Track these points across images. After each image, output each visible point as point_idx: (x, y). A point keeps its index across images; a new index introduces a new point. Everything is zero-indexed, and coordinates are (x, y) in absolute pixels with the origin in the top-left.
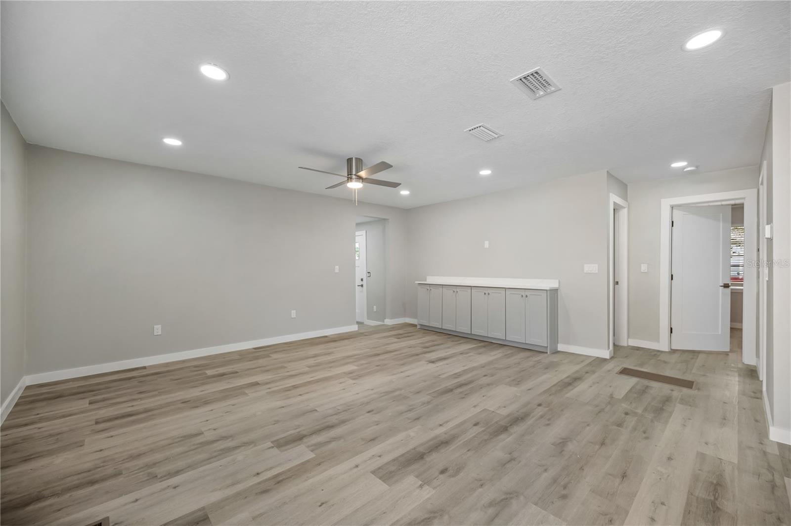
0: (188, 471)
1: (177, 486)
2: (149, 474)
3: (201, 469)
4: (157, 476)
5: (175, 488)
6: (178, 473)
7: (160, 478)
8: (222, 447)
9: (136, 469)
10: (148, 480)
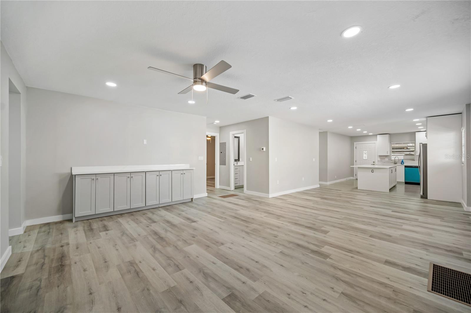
0: (376, 279)
1: (387, 278)
2: (397, 296)
3: (369, 276)
4: (393, 291)
5: (388, 278)
6: (381, 284)
7: (392, 288)
8: (346, 276)
9: (404, 306)
10: (399, 293)
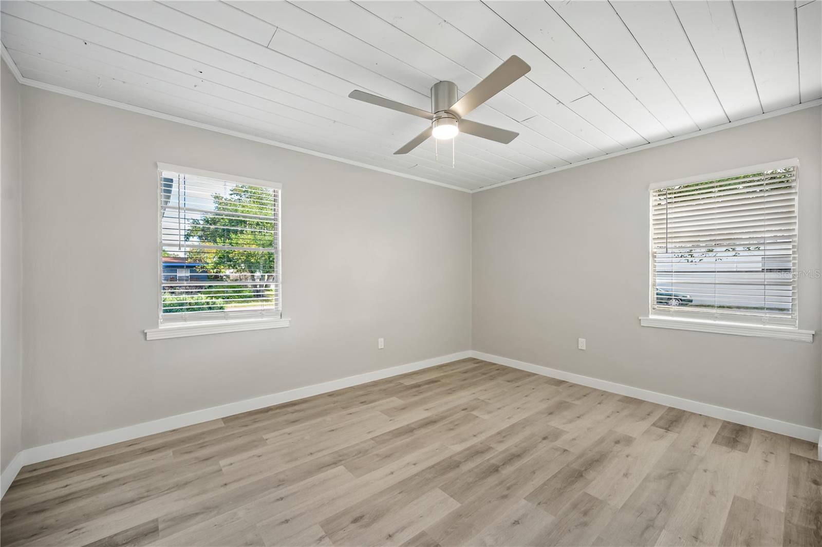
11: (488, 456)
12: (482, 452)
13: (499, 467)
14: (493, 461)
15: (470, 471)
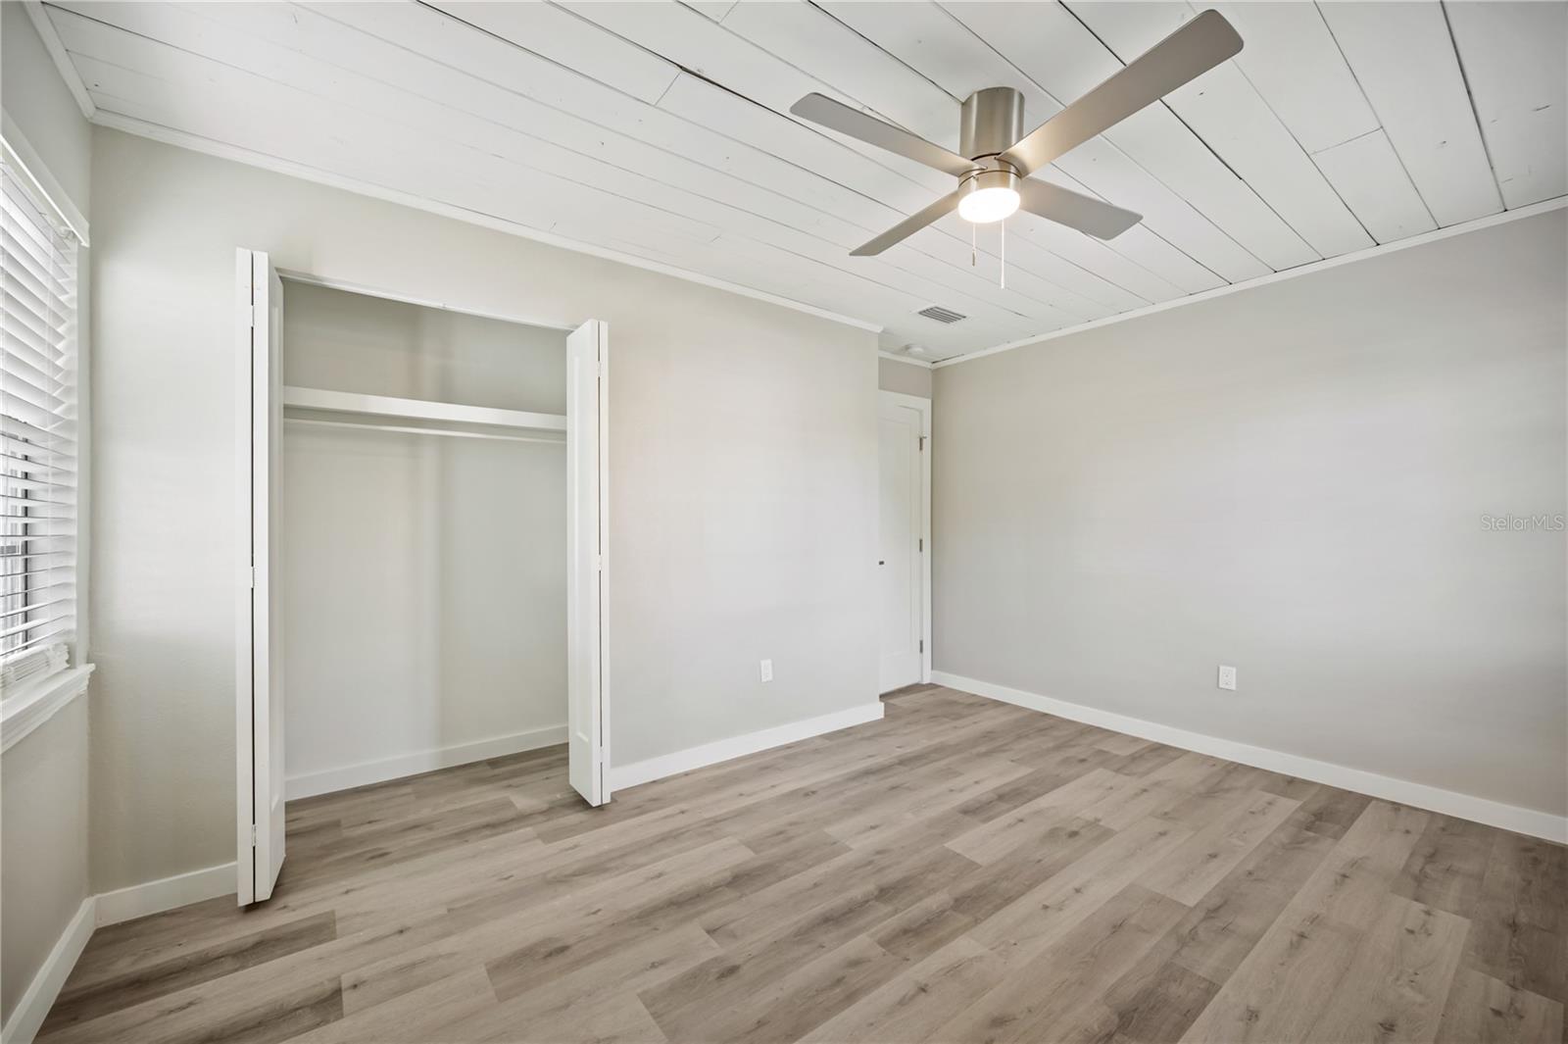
11: (893, 923)
12: (905, 932)
13: (876, 897)
14: (889, 908)
15: (934, 891)
